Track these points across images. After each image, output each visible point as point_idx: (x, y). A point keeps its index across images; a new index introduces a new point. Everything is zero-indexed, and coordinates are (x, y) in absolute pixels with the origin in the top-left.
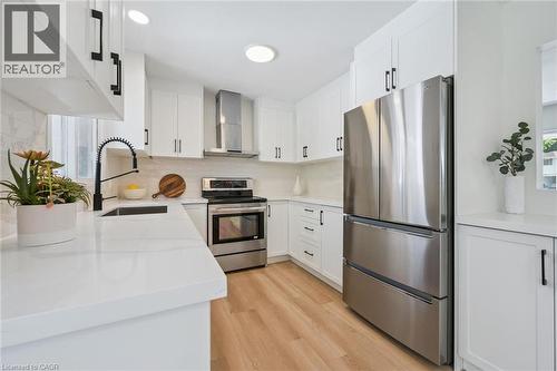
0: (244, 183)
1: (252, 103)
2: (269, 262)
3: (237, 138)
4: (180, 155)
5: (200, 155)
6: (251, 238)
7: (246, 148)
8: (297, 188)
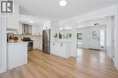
0: (29, 38)
1: (31, 26)
2: (33, 49)
3: (28, 31)
4: (18, 34)
5: (21, 34)
6: (31, 46)
7: (30, 33)
8: (39, 39)
